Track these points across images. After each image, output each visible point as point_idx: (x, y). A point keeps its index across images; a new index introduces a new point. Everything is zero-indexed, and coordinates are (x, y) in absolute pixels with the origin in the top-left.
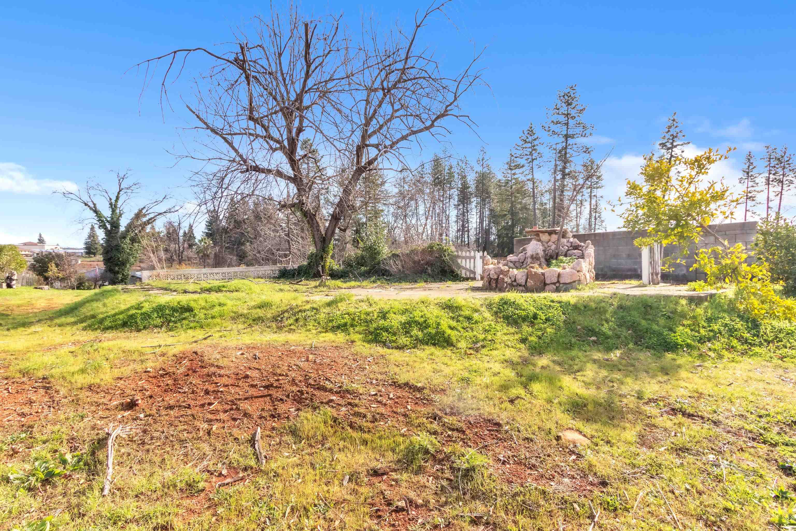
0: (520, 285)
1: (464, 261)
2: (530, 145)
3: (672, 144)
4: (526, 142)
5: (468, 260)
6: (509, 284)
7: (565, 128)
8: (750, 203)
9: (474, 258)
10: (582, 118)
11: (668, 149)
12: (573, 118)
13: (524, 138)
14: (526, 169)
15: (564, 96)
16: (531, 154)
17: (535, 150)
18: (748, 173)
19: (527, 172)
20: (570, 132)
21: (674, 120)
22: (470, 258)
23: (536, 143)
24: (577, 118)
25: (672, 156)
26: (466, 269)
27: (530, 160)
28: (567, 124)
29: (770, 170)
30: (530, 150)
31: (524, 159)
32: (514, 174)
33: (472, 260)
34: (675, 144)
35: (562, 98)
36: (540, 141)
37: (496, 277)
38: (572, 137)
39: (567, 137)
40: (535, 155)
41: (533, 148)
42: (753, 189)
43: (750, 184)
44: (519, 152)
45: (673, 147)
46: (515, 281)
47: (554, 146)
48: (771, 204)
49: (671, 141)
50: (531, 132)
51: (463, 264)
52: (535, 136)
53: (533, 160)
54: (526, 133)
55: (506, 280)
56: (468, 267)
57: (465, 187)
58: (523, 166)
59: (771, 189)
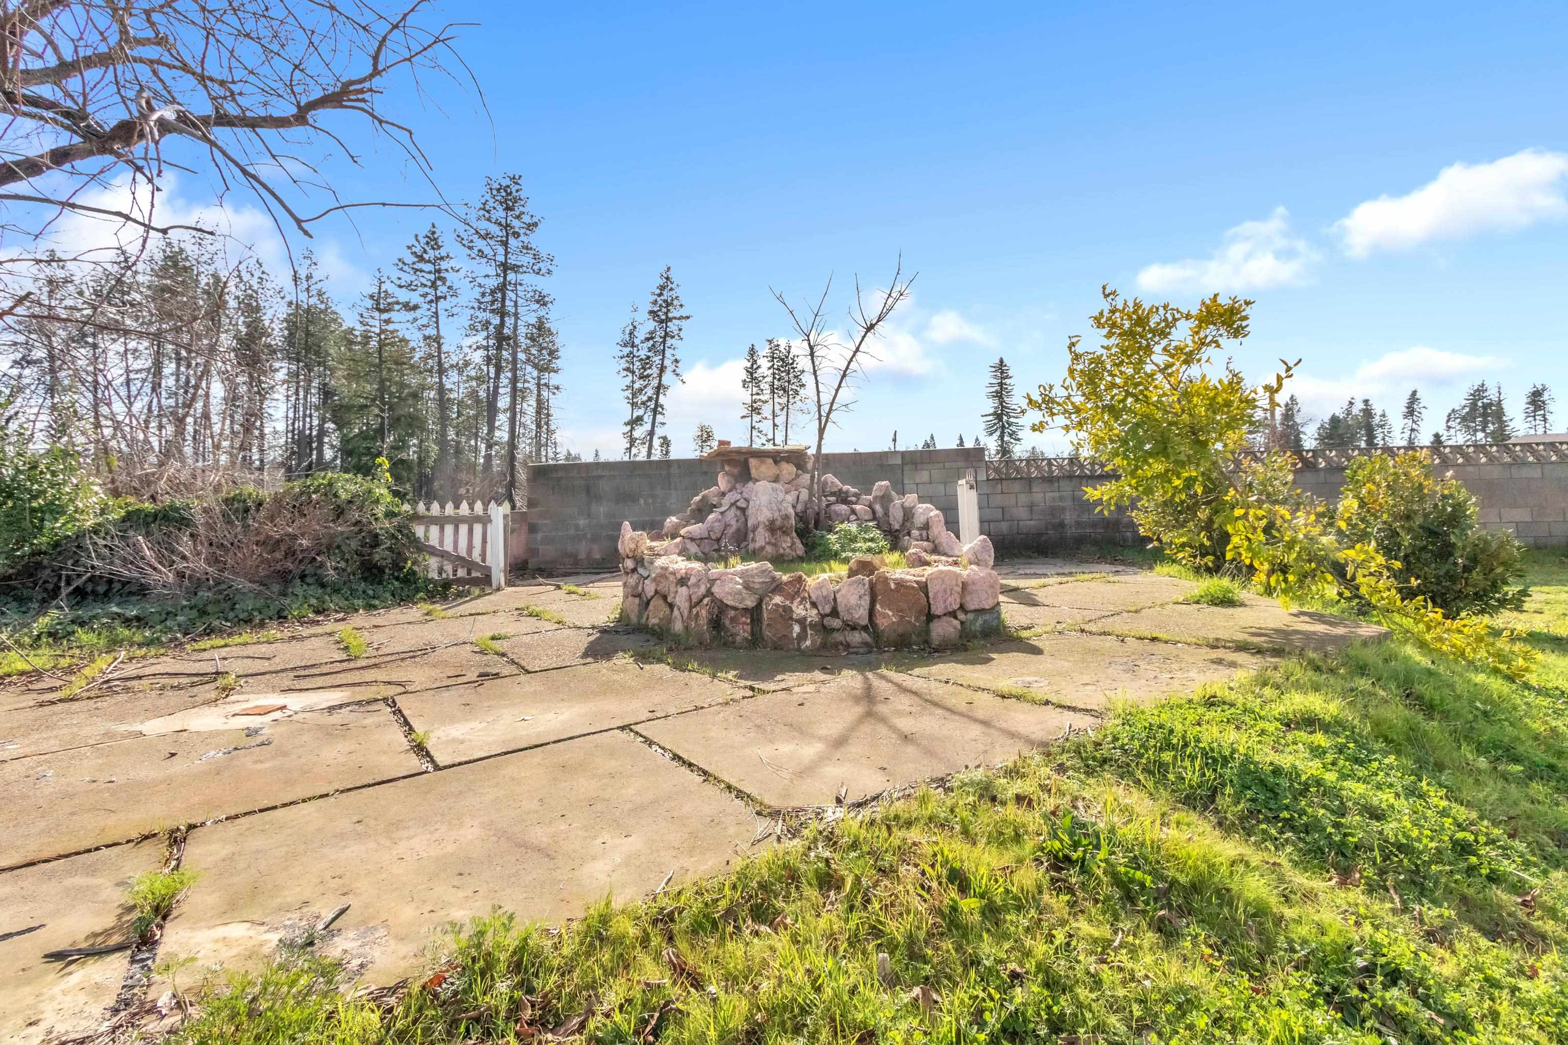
0: (854, 628)
1: (434, 530)
2: (428, 267)
3: (666, 314)
4: (421, 259)
5: (464, 529)
6: (813, 626)
7: (501, 250)
8: (756, 418)
9: (485, 520)
10: (535, 239)
11: (661, 322)
12: (517, 235)
13: (418, 250)
14: (424, 313)
15: (498, 190)
16: (434, 285)
17: (440, 278)
18: (752, 374)
19: (425, 321)
20: (512, 260)
21: (667, 278)
22: (472, 520)
23: (444, 265)
24: (522, 238)
25: (666, 334)
26: (443, 555)
27: (429, 298)
28: (505, 244)
29: (774, 374)
30: (432, 277)
31: (417, 293)
32: (388, 322)
33: (478, 529)
34: (670, 315)
35: (495, 192)
36: (452, 263)
37: (750, 603)
38: (515, 268)
39: (505, 267)
40: (442, 290)
41: (439, 277)
42: (758, 397)
43: (755, 390)
44: (407, 278)
45: (669, 320)
46: (834, 613)
47: (480, 280)
48: (777, 421)
49: (664, 310)
50: (433, 240)
51: (434, 541)
52: (443, 252)
53: (438, 298)
54: (423, 241)
55: (799, 610)
56: (448, 547)
57: (256, 331)
58: (416, 307)
59: (777, 400)
